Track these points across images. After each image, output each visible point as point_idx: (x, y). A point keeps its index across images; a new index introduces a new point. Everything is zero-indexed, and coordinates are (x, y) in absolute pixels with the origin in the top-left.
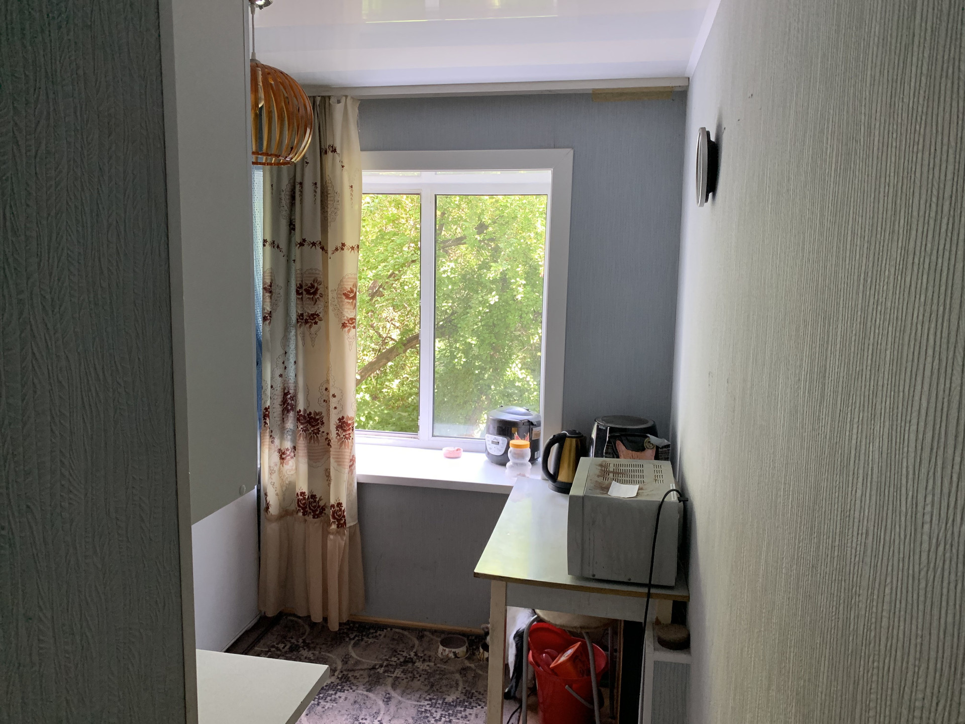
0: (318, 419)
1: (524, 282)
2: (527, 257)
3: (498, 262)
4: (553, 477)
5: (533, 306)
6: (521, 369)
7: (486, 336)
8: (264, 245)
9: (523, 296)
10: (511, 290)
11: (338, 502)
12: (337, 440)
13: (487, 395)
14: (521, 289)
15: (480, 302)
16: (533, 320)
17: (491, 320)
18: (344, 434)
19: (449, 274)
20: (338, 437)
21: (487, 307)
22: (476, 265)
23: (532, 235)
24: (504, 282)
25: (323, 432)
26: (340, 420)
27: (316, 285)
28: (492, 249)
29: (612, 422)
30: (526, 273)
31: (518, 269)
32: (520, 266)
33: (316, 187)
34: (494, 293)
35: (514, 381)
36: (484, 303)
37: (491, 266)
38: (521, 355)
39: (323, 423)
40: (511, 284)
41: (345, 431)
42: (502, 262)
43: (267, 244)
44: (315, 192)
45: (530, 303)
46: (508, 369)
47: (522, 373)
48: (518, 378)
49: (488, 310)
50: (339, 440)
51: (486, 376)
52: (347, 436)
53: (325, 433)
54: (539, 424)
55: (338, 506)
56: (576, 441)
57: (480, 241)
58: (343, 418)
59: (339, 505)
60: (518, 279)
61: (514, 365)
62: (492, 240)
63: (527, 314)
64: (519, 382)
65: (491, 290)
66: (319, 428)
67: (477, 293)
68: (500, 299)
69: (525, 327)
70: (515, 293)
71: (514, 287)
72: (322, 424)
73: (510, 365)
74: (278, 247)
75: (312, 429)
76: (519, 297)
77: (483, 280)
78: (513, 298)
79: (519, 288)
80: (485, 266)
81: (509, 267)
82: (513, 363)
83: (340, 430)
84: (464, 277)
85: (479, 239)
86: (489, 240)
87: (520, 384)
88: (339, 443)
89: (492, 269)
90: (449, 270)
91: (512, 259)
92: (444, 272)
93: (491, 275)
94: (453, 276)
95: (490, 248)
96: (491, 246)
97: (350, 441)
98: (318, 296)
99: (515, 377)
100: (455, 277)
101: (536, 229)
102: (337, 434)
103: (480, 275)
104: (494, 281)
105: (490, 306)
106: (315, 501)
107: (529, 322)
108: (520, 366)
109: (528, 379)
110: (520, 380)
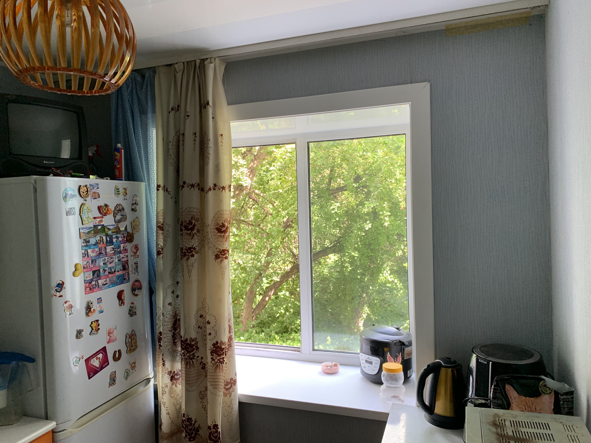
0: (193, 345)
1: (389, 214)
2: (390, 197)
3: (369, 201)
4: (429, 409)
5: (396, 230)
6: (390, 275)
7: (365, 251)
8: (158, 190)
9: (389, 223)
10: (380, 219)
11: (214, 424)
12: (212, 365)
13: (367, 293)
14: (387, 219)
15: (359, 229)
16: (397, 240)
17: (368, 241)
18: (218, 358)
19: (336, 210)
20: (213, 362)
21: (363, 232)
22: (355, 204)
23: (393, 181)
24: (375, 215)
25: (198, 357)
26: (214, 345)
27: (193, 221)
28: (366, 193)
29: (493, 356)
30: (390, 208)
31: (385, 205)
32: (385, 203)
33: (196, 137)
34: (368, 222)
35: (385, 283)
36: (361, 229)
37: (365, 204)
38: (390, 263)
39: (197, 348)
40: (380, 215)
41: (219, 355)
42: (372, 200)
43: (161, 189)
44: (195, 140)
45: (395, 228)
46: (381, 275)
47: (391, 278)
48: (389, 281)
49: (364, 234)
50: (214, 365)
51: (366, 279)
52: (221, 360)
53: (200, 358)
54: (410, 344)
55: (214, 428)
56: (452, 371)
57: (356, 188)
58: (217, 342)
59: (216, 426)
60: (384, 212)
61: (385, 272)
62: (365, 187)
63: (392, 236)
64: (389, 283)
65: (366, 221)
66: (194, 353)
67: (356, 222)
68: (372, 226)
69: (392, 245)
70: (383, 222)
71: (382, 217)
72: (196, 350)
73: (383, 272)
74: (167, 190)
75: (188, 355)
76: (386, 224)
77: (360, 213)
78: (382, 225)
79: (386, 218)
80: (362, 204)
81: (378, 204)
82: (384, 270)
83: (215, 355)
84: (347, 212)
85: (355, 186)
86: (363, 187)
87: (390, 285)
88: (214, 368)
89: (366, 206)
90: (336, 208)
91: (381, 198)
92: (333, 209)
93: (366, 210)
94: (339, 211)
95: (364, 192)
96: (365, 191)
97: (224, 365)
98: (195, 231)
99: (386, 280)
100: (340, 212)
101: (396, 176)
102: (212, 358)
103: (358, 211)
104: (368, 214)
105: (365, 231)
106: (191, 424)
107: (394, 241)
108: (389, 272)
109: (396, 281)
110: (389, 282)
